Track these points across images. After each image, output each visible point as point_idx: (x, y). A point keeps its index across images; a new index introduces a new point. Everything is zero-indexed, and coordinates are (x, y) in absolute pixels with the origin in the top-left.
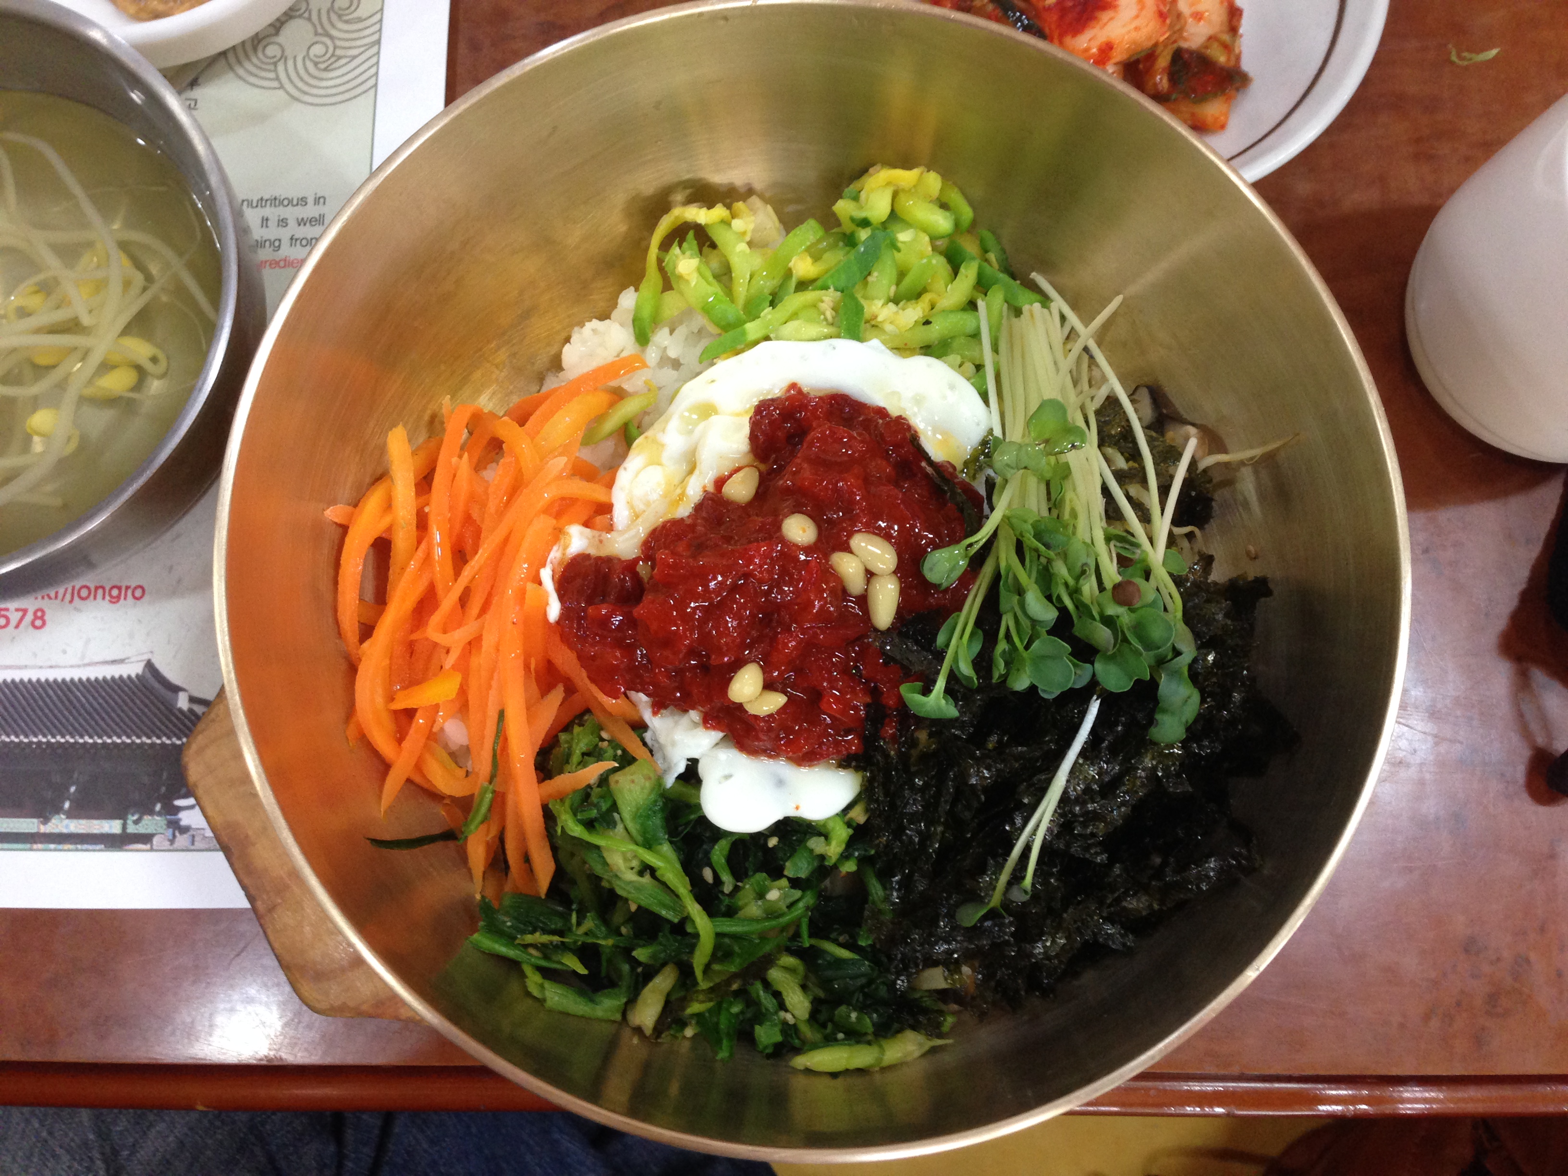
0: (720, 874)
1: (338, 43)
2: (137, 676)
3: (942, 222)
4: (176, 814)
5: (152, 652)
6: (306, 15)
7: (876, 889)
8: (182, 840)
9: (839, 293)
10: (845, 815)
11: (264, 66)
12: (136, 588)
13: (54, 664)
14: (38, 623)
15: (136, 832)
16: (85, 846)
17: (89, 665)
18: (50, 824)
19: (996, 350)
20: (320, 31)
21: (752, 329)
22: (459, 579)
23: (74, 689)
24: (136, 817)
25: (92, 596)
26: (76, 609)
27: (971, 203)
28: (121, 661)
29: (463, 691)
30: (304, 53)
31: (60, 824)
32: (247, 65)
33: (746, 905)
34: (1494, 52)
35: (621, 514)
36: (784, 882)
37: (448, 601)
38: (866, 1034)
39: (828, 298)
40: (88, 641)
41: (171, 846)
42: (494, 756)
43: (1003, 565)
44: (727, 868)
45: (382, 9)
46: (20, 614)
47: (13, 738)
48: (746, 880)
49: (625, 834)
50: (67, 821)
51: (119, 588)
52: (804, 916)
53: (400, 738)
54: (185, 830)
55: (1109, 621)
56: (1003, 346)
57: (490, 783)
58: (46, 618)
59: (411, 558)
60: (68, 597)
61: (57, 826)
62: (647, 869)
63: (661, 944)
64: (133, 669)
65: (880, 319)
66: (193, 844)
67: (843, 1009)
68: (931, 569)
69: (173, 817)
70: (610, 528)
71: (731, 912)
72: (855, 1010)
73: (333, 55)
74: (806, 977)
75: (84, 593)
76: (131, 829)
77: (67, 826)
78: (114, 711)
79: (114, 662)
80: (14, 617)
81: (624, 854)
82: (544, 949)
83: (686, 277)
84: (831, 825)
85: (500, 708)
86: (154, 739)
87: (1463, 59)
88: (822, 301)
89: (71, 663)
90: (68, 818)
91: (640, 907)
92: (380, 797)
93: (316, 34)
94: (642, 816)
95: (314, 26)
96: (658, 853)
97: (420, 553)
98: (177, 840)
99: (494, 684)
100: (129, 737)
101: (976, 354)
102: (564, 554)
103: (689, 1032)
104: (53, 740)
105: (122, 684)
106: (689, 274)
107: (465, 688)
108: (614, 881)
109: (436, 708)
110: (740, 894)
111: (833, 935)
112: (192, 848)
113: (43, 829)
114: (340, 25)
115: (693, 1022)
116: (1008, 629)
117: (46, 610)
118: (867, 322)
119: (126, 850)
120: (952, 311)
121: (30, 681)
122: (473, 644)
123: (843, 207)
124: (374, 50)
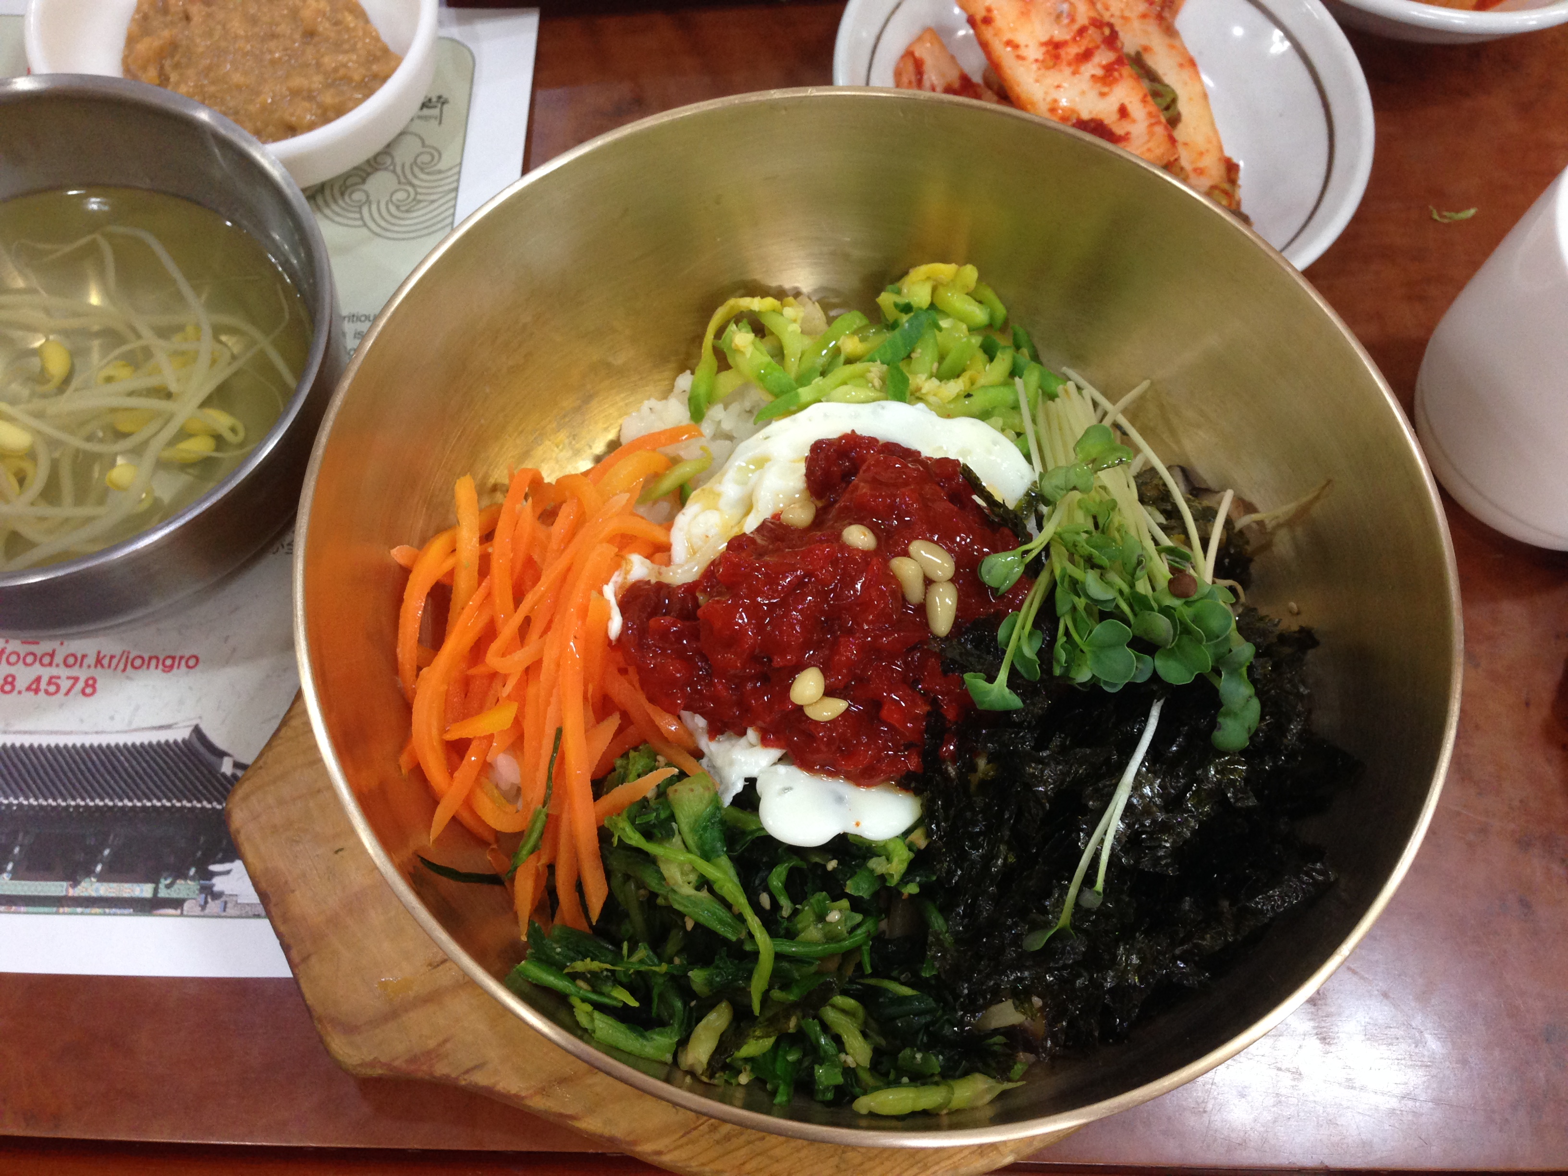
0: (778, 897)
1: (419, 190)
2: (184, 741)
3: (980, 315)
4: (210, 879)
5: (200, 718)
6: (392, 168)
7: (938, 922)
8: (214, 906)
9: (885, 367)
10: (906, 838)
11: (350, 208)
12: (189, 659)
13: (100, 729)
14: (89, 690)
15: (167, 896)
16: (114, 910)
17: (136, 730)
18: (79, 887)
19: (1034, 421)
20: (403, 180)
21: (805, 393)
22: (519, 610)
23: (119, 754)
24: (168, 881)
25: (145, 666)
26: (128, 678)
27: (1004, 303)
28: (169, 727)
29: (518, 722)
30: (388, 198)
31: (90, 887)
32: (335, 207)
33: (804, 929)
34: (1472, 212)
35: (679, 551)
36: (845, 903)
37: (508, 629)
38: (933, 1075)
39: (876, 370)
40: (137, 708)
41: (203, 911)
42: (549, 778)
43: (1058, 573)
44: (784, 892)
45: (461, 164)
46: (71, 682)
47: (50, 801)
48: (805, 902)
49: (683, 846)
50: (98, 885)
51: (173, 658)
52: (865, 943)
53: (452, 769)
54: (217, 896)
55: (1166, 611)
56: (1041, 419)
57: (544, 807)
58: (98, 686)
59: (469, 597)
60: (121, 666)
61: (86, 890)
62: (704, 883)
63: (717, 967)
64: (180, 734)
65: (924, 391)
66: (224, 911)
67: (907, 1052)
68: (989, 572)
69: (207, 882)
70: (668, 562)
71: (791, 935)
72: (919, 1050)
73: (414, 199)
74: (865, 1023)
75: (138, 662)
76: (163, 893)
77: (97, 890)
78: (156, 774)
79: (161, 728)
80: (65, 684)
81: (681, 865)
82: (594, 980)
83: (742, 349)
84: (891, 846)
85: (558, 726)
86: (195, 802)
87: (1445, 217)
88: (870, 372)
89: (118, 729)
90: (98, 881)
91: (697, 925)
92: (429, 827)
93: (399, 183)
94: (700, 827)
95: (398, 177)
96: (717, 866)
97: (482, 591)
98: (208, 906)
99: (553, 700)
100: (169, 800)
101: (1017, 421)
102: (625, 578)
103: (744, 1079)
104: (91, 804)
105: (168, 749)
106: (744, 347)
107: (520, 719)
108: (671, 896)
109: (490, 738)
110: (800, 917)
111: (895, 973)
112: (224, 914)
113: (72, 892)
114: (423, 176)
115: (748, 1068)
116: (1067, 629)
117: (97, 677)
118: (912, 394)
119: (154, 915)
120: (992, 386)
121: (74, 746)
122: (531, 671)
123: (886, 299)
124: (453, 195)
